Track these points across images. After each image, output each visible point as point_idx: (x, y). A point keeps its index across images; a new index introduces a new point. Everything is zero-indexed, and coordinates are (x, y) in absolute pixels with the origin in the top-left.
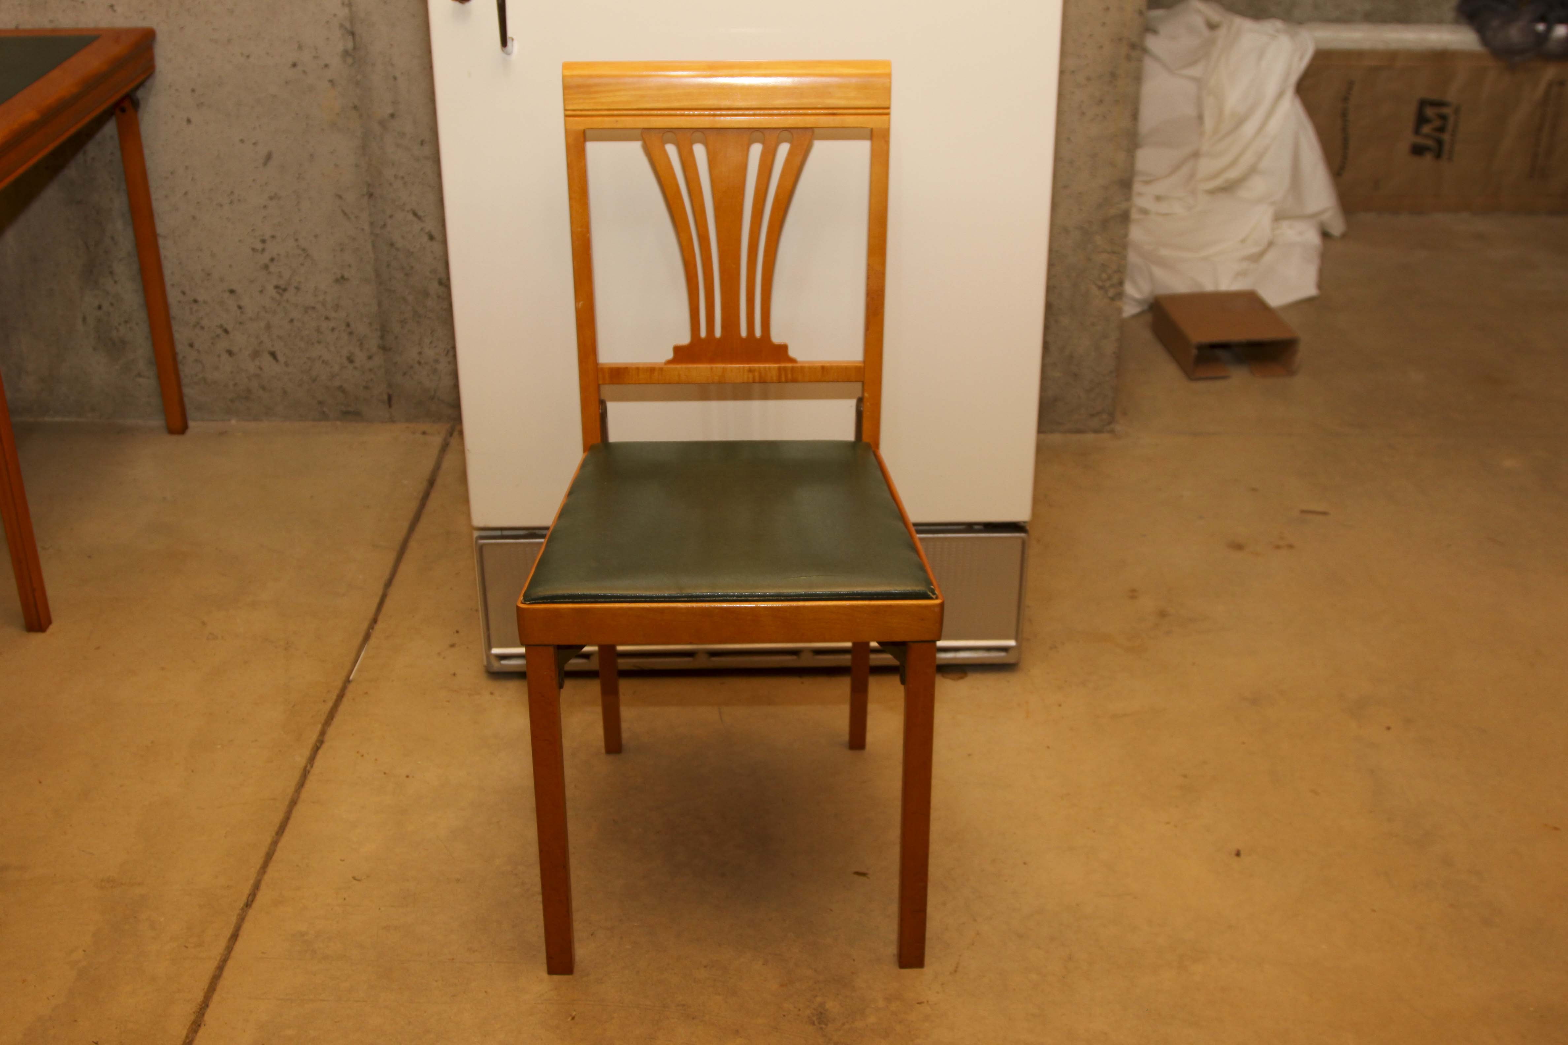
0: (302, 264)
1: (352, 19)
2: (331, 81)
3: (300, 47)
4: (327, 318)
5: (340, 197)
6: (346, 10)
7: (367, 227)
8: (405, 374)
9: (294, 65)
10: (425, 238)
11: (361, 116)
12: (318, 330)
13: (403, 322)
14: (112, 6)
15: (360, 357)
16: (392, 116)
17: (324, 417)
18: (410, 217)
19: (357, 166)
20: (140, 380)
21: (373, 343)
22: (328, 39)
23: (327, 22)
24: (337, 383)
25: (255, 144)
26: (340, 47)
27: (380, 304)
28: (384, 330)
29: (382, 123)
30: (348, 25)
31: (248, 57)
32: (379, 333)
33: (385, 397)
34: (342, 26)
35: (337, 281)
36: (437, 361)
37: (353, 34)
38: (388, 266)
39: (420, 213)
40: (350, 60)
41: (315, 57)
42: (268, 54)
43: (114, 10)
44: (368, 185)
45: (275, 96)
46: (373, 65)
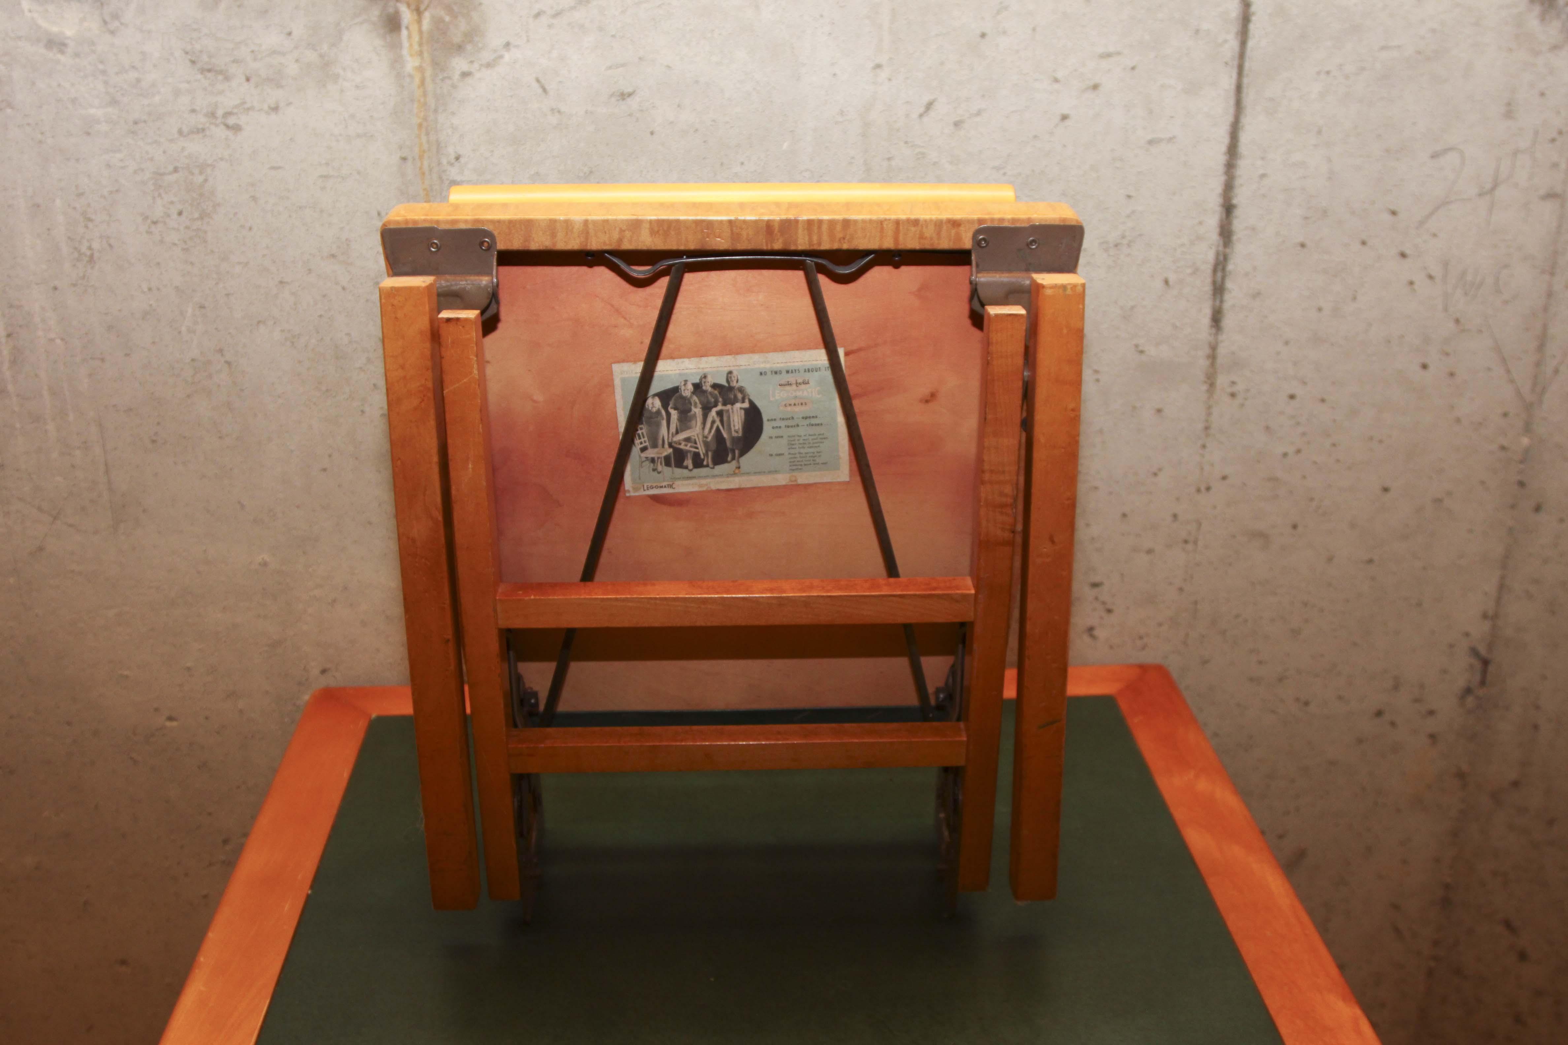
1: (1492, 639)
2: (1432, 736)
3: (1396, 687)
5: (1396, 907)
6: (1486, 626)
7: (1426, 949)
9: (1379, 713)
11: (1464, 787)
14: (1090, 630)
16: (1515, 784)
18: (1500, 929)
19: (1437, 860)
22: (1445, 671)
23: (1451, 646)
25: (1281, 837)
26: (1461, 683)
29: (1496, 797)
30: (1483, 651)
31: (1307, 704)
34: (1474, 652)
37: (1486, 663)
38: (1443, 1001)
40: (1470, 701)
41: (1417, 701)
42: (1340, 698)
43: (1092, 636)
44: (1447, 887)
45: (1333, 763)
46: (1507, 708)
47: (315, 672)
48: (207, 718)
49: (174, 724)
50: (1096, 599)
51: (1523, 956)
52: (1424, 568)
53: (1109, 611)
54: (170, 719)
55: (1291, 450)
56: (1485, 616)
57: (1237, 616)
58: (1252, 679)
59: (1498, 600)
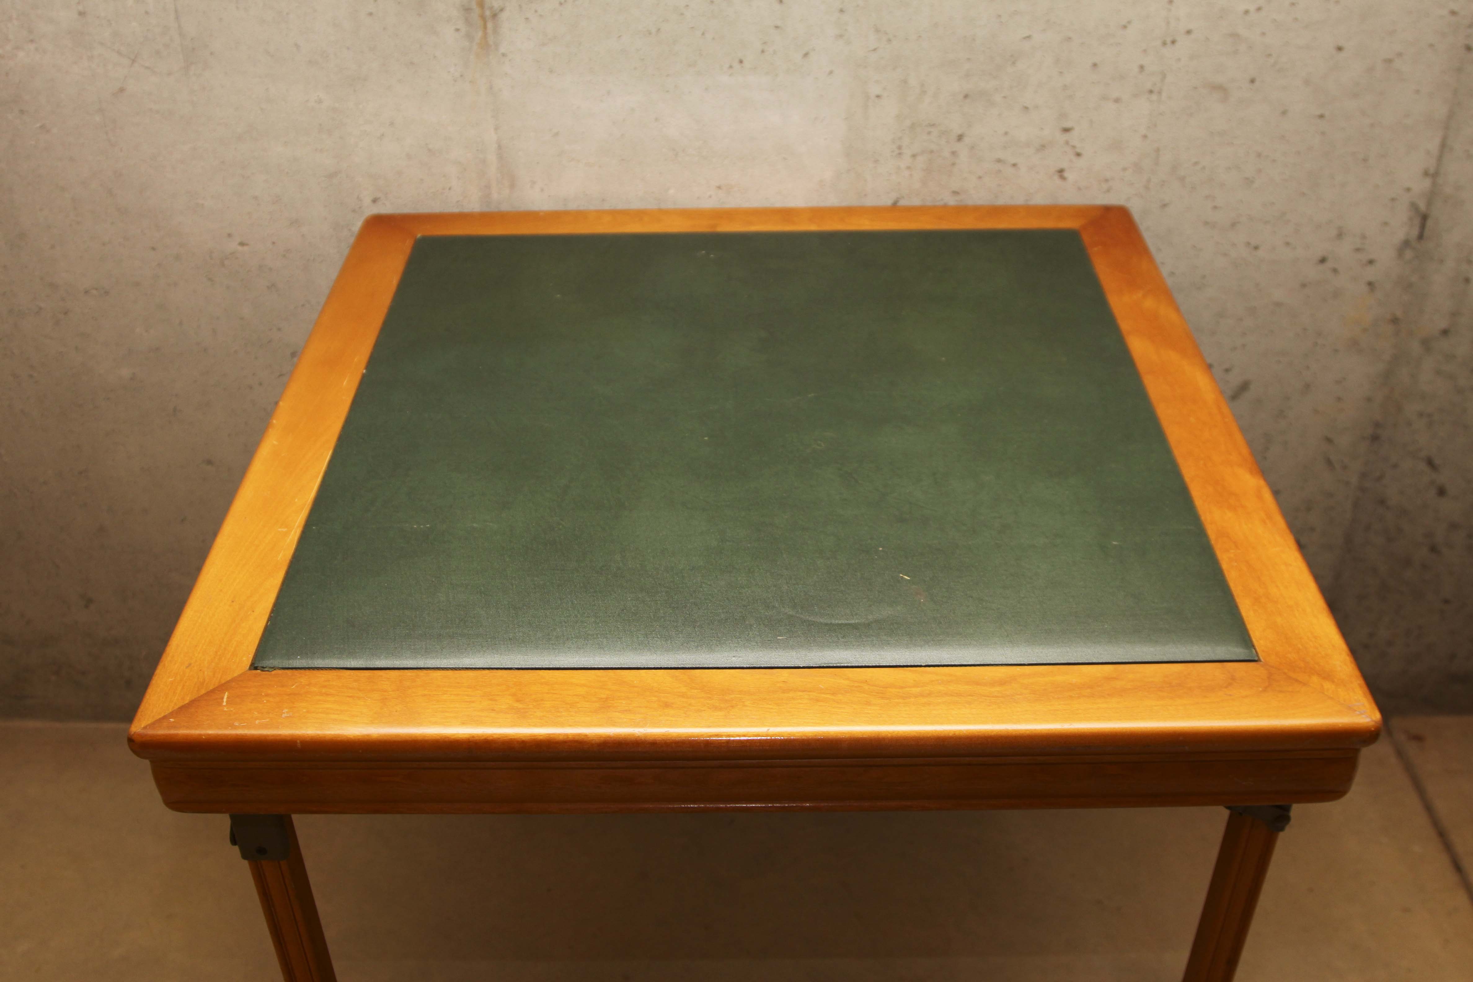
1: (1432, 196)
2: (1370, 284)
3: (1340, 235)
5: (1329, 440)
6: (1427, 183)
7: (1354, 480)
9: (1323, 260)
11: (1398, 332)
14: (1061, 171)
16: (1445, 332)
18: (1422, 466)
19: (1369, 400)
22: (1386, 224)
23: (1393, 200)
25: (1227, 370)
26: (1400, 235)
29: (1426, 343)
30: (1422, 206)
31: (1256, 248)
34: (1414, 206)
37: (1424, 218)
38: (1367, 528)
39: (1438, 462)
40: (1409, 254)
41: (1358, 250)
42: (1288, 244)
43: (1063, 178)
44: (1377, 425)
45: (1279, 304)
46: (1442, 261)
47: (367, 201)
48: (274, 243)
49: (246, 248)
50: (1067, 143)
51: (1442, 492)
52: (1372, 125)
53: (1078, 155)
54: (242, 244)
55: (1252, 8)
56: (1426, 174)
57: (1196, 163)
58: (1206, 223)
59: (1440, 159)
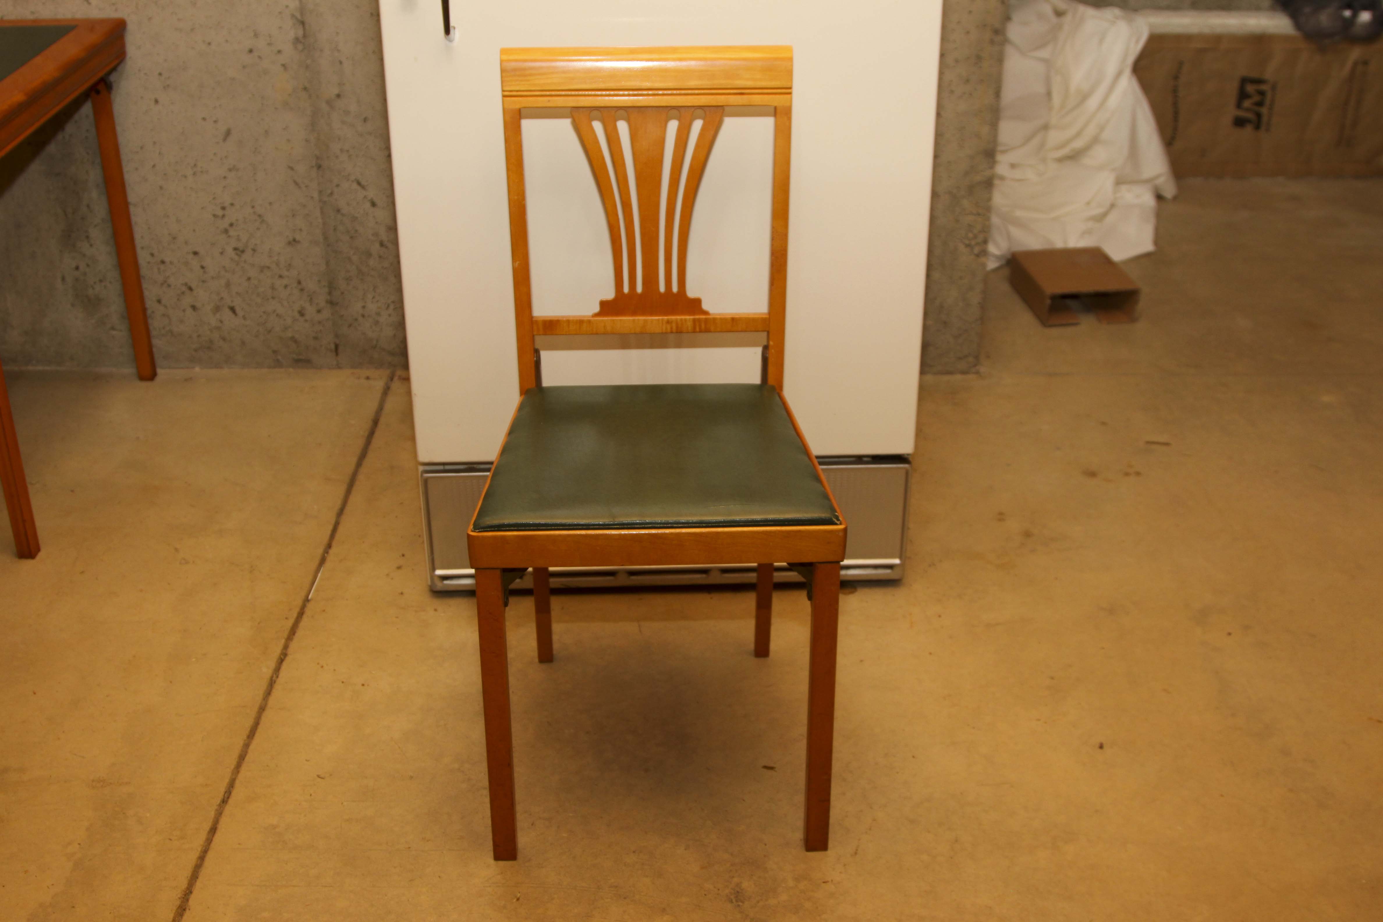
0: (258, 229)
1: (302, 10)
2: (283, 65)
3: (256, 35)
4: (281, 277)
5: (292, 168)
6: (297, 2)
7: (316, 195)
8: (350, 326)
9: (251, 51)
10: (368, 205)
11: (310, 96)
12: (273, 288)
13: (348, 279)
15: (310, 310)
16: (338, 96)
17: (278, 364)
18: (355, 186)
19: (307, 140)
20: (114, 333)
21: (321, 300)
22: (280, 28)
23: (280, 13)
24: (289, 334)
25: (215, 122)
26: (292, 35)
27: (327, 263)
28: (331, 287)
29: (329, 102)
30: (298, 15)
31: (209, 44)
32: (326, 290)
33: (333, 346)
34: (293, 16)
35: (289, 243)
36: (378, 314)
37: (303, 23)
38: (335, 230)
39: (363, 183)
40: (300, 46)
41: (269, 44)
42: (227, 41)
44: (317, 158)
45: (233, 79)
46: (321, 51)
51: (373, 204)
